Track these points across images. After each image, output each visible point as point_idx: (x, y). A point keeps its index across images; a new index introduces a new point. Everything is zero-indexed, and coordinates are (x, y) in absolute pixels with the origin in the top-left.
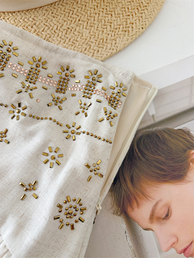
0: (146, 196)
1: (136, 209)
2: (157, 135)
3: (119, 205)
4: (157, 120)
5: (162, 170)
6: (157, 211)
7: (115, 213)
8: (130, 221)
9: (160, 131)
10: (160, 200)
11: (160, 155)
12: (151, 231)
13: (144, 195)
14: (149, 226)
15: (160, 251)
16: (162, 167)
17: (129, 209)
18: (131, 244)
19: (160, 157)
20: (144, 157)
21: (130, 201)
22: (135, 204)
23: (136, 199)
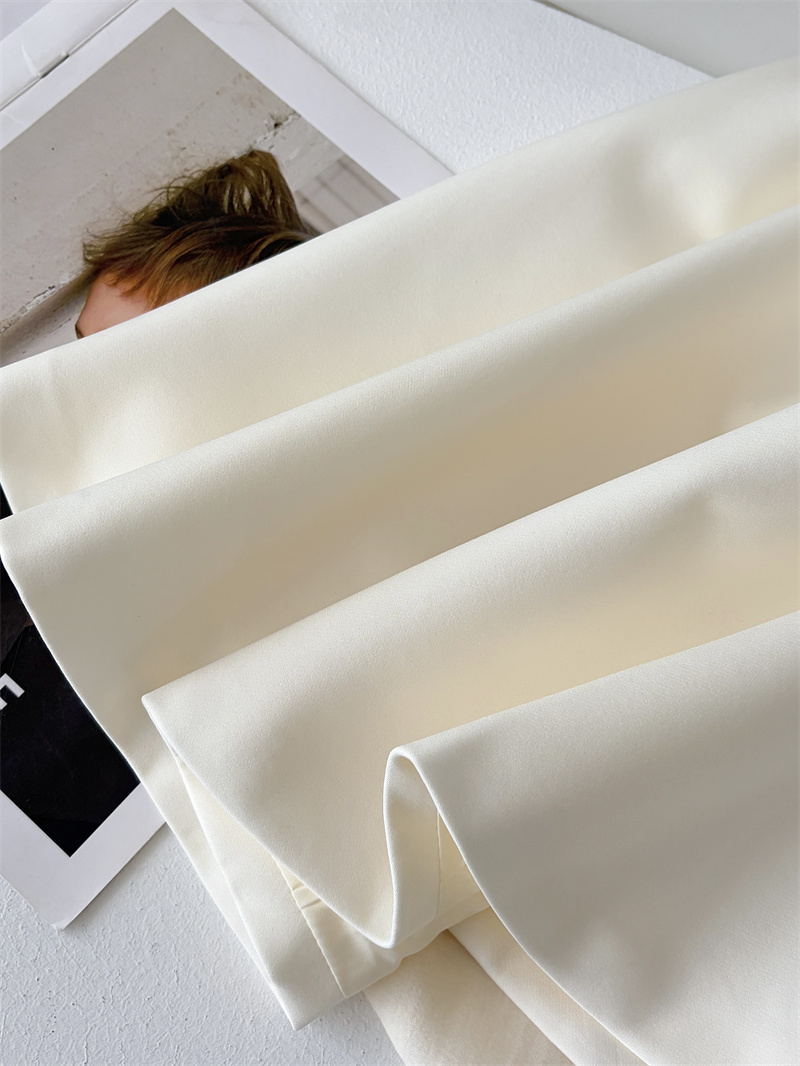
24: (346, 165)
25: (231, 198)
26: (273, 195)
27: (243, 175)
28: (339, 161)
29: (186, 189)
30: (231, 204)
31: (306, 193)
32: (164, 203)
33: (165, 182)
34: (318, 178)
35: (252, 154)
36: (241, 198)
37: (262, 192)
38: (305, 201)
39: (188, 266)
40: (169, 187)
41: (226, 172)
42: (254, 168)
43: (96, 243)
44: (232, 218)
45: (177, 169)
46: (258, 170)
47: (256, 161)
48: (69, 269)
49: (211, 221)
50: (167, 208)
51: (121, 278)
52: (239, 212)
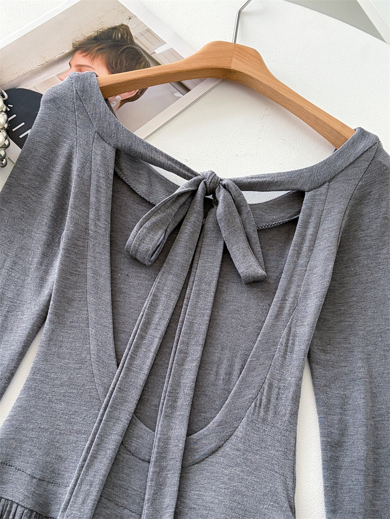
0: (93, 59)
1: (81, 55)
2: (141, 57)
3: (80, 45)
4: (153, 56)
5: (116, 66)
6: (85, 68)
7: (74, 44)
8: (71, 54)
9: (145, 59)
10: (94, 69)
11: (126, 63)
12: (70, 67)
13: (93, 58)
14: (73, 65)
15: (58, 75)
16: (118, 65)
17: (79, 52)
18: (56, 57)
19: (125, 62)
20: (120, 53)
21: (85, 51)
22: (85, 54)
23: (88, 54)
24: (148, 30)
25: (115, 35)
26: (127, 35)
27: (119, 30)
28: (147, 29)
29: (103, 32)
30: (115, 37)
31: (137, 36)
32: (96, 35)
33: (97, 30)
34: (140, 33)
35: (122, 25)
36: (118, 35)
37: (124, 35)
38: (136, 38)
39: (101, 51)
40: (98, 31)
41: (115, 29)
42: (122, 28)
43: (76, 43)
44: (115, 40)
45: (100, 27)
46: (123, 29)
47: (123, 27)
48: (68, 49)
49: (109, 40)
50: (97, 36)
51: (82, 52)
52: (117, 39)
